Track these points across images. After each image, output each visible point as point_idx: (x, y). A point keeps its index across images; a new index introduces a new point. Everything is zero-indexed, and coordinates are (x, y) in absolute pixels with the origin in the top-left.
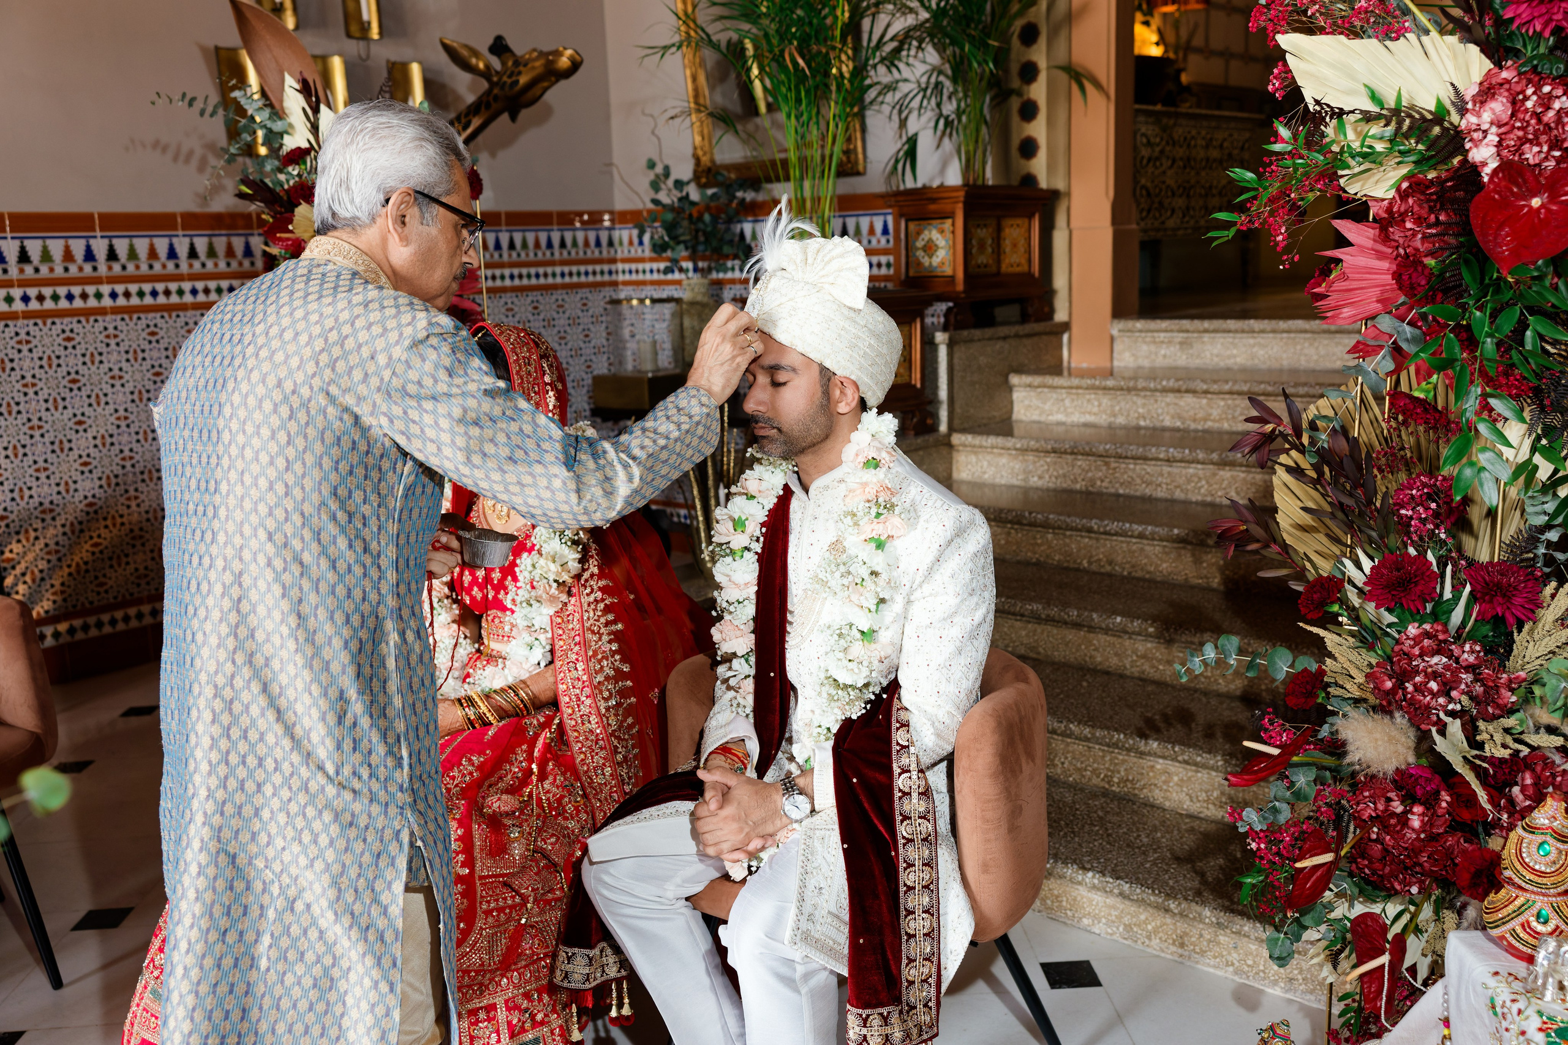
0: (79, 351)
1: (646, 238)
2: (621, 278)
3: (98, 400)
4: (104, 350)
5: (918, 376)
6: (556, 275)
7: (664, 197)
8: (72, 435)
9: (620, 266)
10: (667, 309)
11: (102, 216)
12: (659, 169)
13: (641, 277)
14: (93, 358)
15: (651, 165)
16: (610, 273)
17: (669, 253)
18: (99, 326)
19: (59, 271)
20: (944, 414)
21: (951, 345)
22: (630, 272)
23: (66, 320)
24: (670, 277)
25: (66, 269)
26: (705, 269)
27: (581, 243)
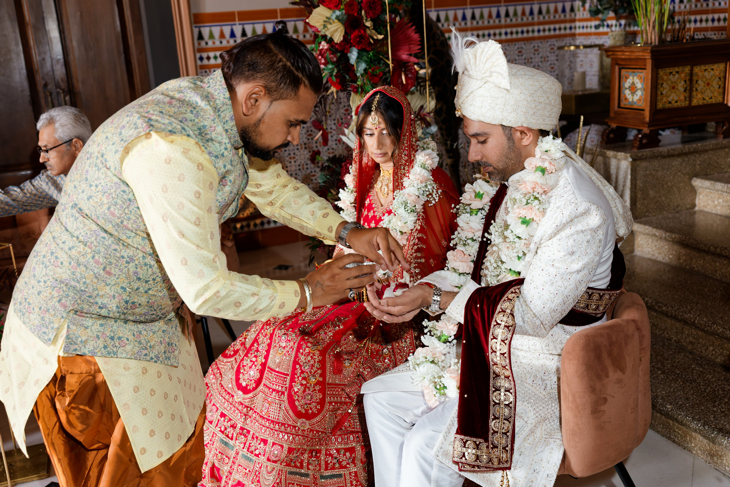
1: (587, 5)
2: (578, 31)
6: (535, 31)
9: (578, 24)
10: (596, 50)
11: (282, 11)
13: (589, 30)
17: (600, 16)
22: (583, 27)
24: (601, 30)
26: (625, 25)
27: (552, 10)
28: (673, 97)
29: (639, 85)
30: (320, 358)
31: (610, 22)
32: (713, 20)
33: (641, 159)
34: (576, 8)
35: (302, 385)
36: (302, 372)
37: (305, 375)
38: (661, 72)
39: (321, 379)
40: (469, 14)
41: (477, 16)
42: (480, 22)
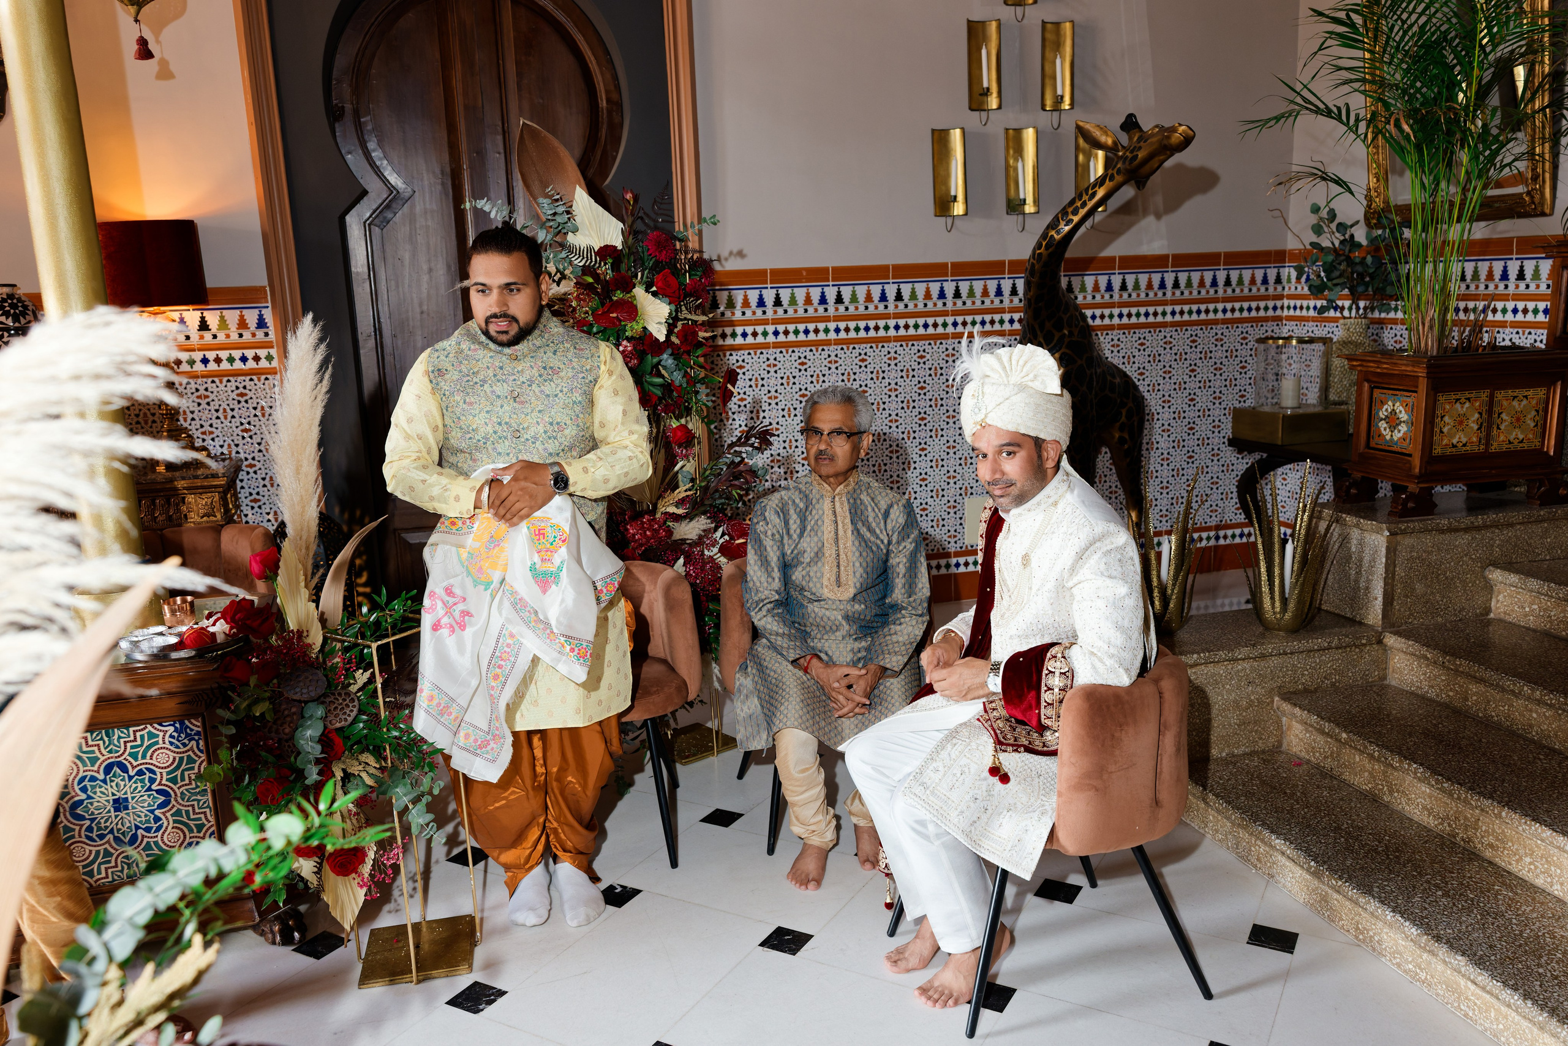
0: (809, 373)
4: (827, 372)
6: (1218, 311)
7: (1326, 243)
9: (1286, 302)
10: (1319, 347)
11: (835, 269)
12: (1323, 213)
13: (1304, 313)
15: (1315, 209)
16: (1275, 308)
17: (1326, 293)
18: (825, 354)
19: (801, 312)
22: (1295, 308)
23: (802, 349)
24: (1325, 314)
25: (806, 311)
26: (1365, 308)
27: (1247, 280)
28: (1459, 438)
29: (1404, 416)
31: (1340, 303)
32: (1515, 311)
33: (1404, 532)
34: (1284, 278)
38: (1441, 398)
40: (1117, 281)
41: (1130, 285)
42: (1134, 295)
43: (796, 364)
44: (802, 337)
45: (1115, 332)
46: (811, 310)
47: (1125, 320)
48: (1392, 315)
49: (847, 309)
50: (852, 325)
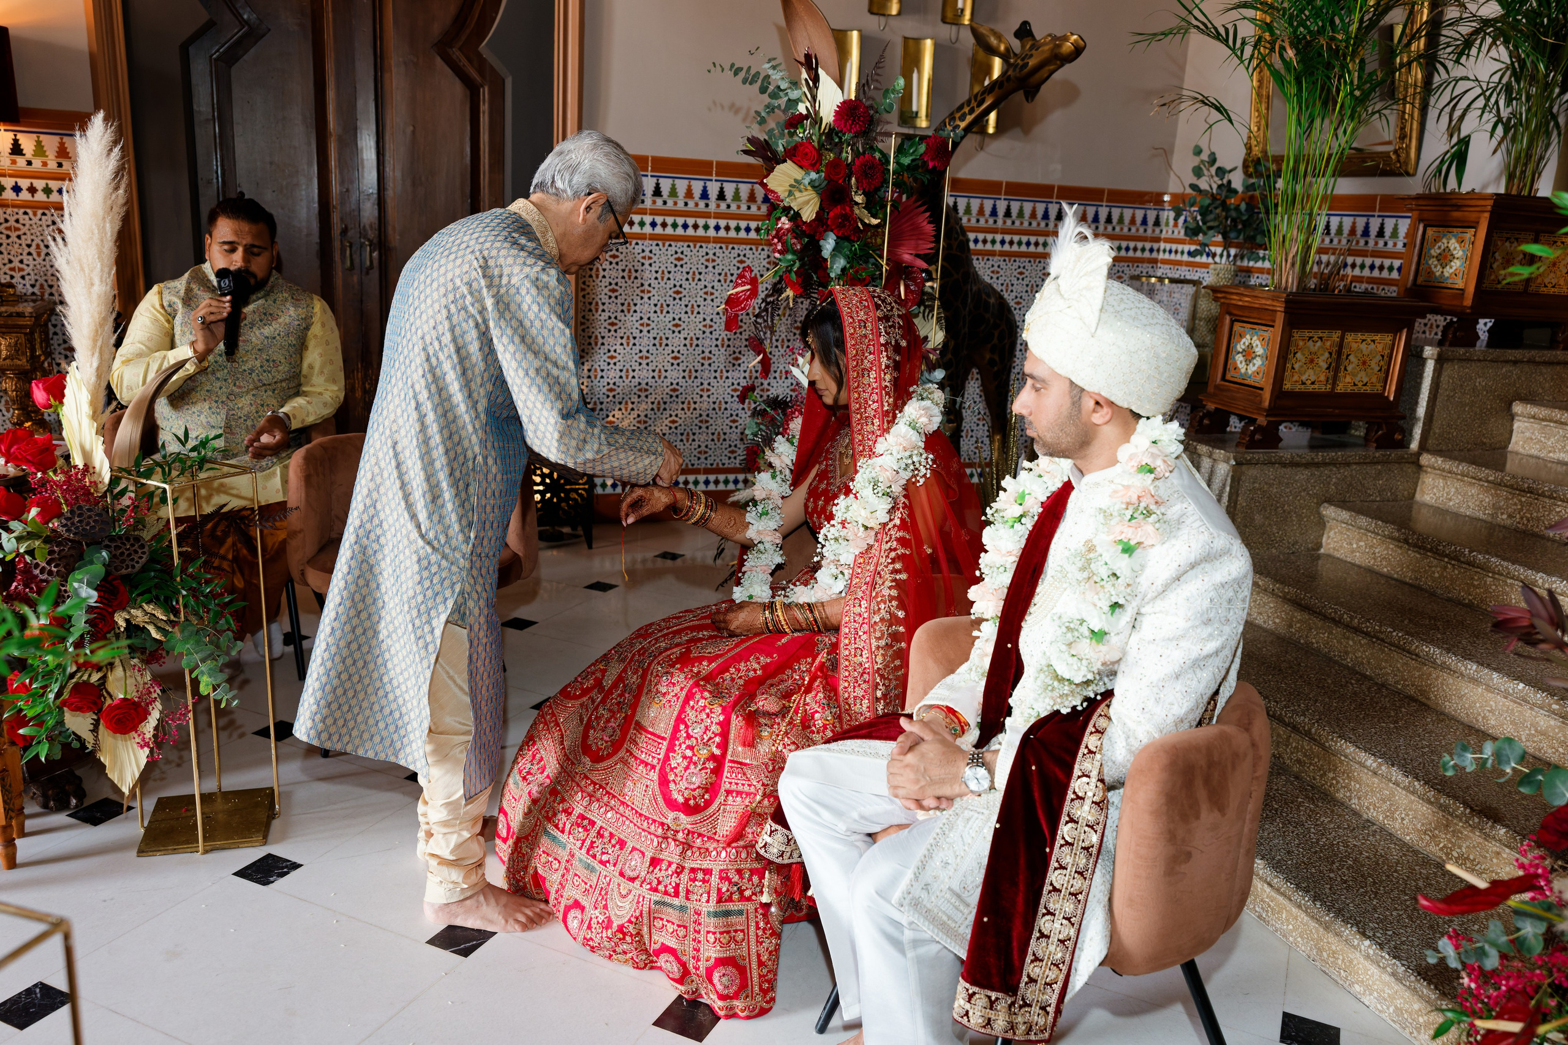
0: (684, 270)
1: (1181, 221)
2: (1162, 256)
3: (692, 309)
4: (703, 270)
5: (1393, 388)
7: (1203, 184)
8: (669, 334)
9: (1162, 245)
10: (1190, 289)
11: (719, 164)
12: (1205, 156)
13: (1179, 257)
14: (694, 276)
15: (1198, 151)
16: (1151, 250)
17: (1201, 237)
18: (703, 251)
19: (681, 205)
20: (1417, 432)
21: (1440, 361)
22: (1170, 252)
23: (680, 244)
24: (1198, 259)
25: (686, 204)
26: (1235, 256)
27: (1127, 220)
28: (1309, 375)
29: (1259, 350)
30: (722, 718)
31: (1213, 249)
32: (1372, 267)
33: (1249, 463)
34: (1163, 221)
35: (685, 757)
36: (689, 737)
37: (693, 742)
38: (1296, 335)
39: (717, 752)
40: (1002, 207)
41: (1014, 212)
42: (1017, 223)
43: (672, 259)
44: (680, 231)
45: (996, 258)
46: (691, 204)
47: (1007, 247)
48: (1259, 264)
49: (729, 206)
50: (733, 224)
